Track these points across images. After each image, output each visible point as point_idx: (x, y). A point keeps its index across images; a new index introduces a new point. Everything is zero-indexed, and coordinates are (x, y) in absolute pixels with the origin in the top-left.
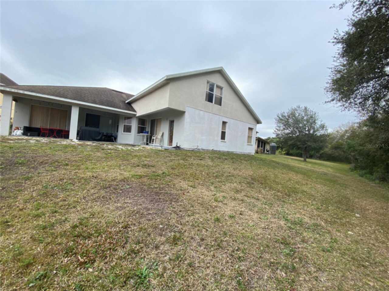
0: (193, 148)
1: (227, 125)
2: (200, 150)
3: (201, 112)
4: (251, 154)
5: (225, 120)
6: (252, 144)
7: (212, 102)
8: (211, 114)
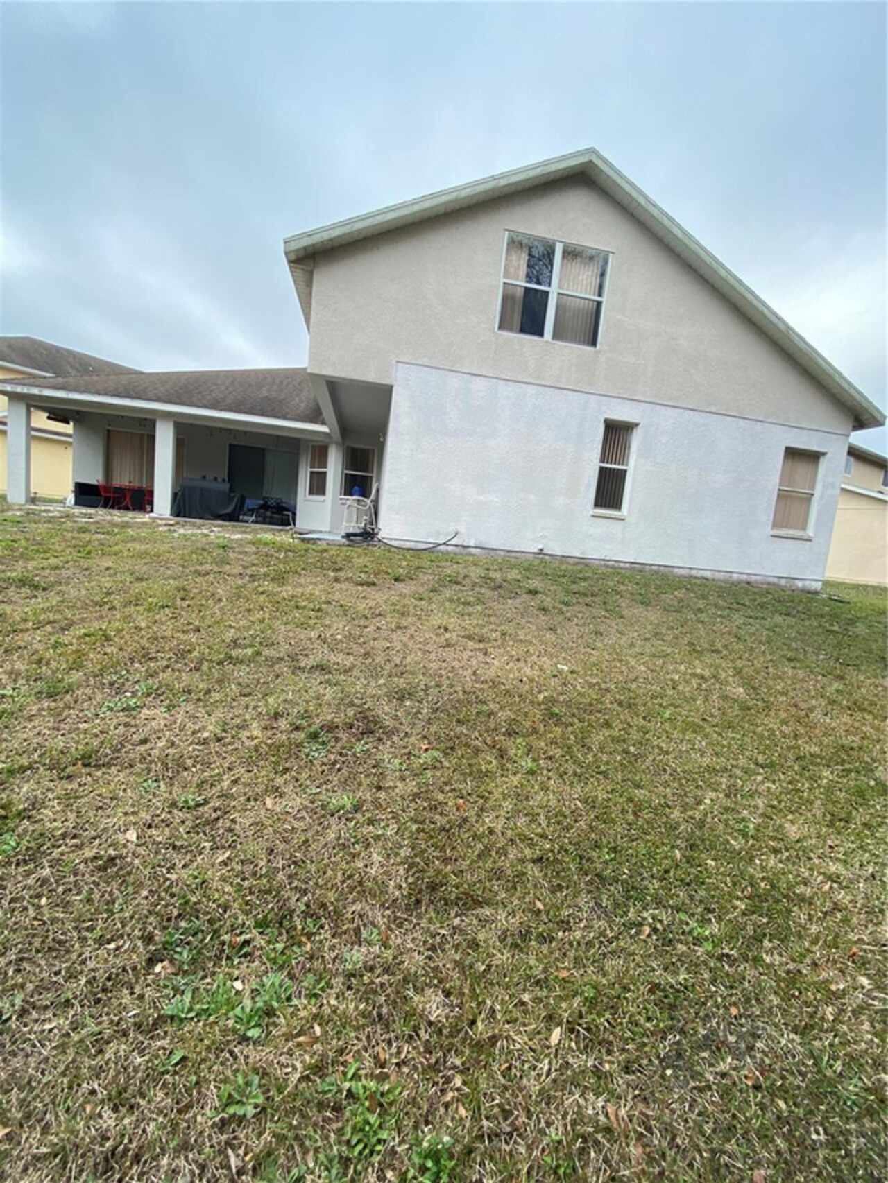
0: (431, 540)
1: (636, 440)
2: (473, 550)
3: (479, 383)
4: (800, 584)
5: (622, 413)
6: (810, 532)
7: (540, 333)
8: (531, 390)
